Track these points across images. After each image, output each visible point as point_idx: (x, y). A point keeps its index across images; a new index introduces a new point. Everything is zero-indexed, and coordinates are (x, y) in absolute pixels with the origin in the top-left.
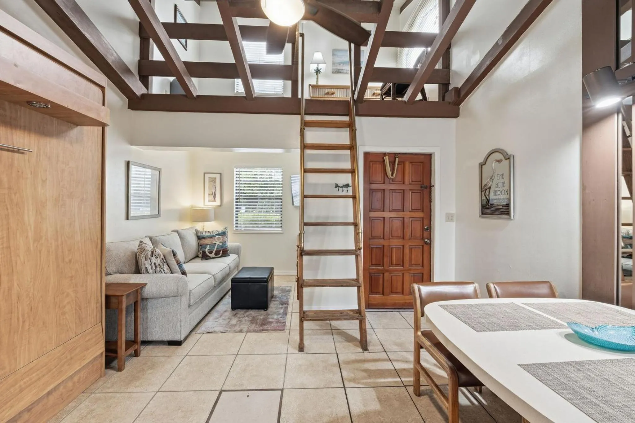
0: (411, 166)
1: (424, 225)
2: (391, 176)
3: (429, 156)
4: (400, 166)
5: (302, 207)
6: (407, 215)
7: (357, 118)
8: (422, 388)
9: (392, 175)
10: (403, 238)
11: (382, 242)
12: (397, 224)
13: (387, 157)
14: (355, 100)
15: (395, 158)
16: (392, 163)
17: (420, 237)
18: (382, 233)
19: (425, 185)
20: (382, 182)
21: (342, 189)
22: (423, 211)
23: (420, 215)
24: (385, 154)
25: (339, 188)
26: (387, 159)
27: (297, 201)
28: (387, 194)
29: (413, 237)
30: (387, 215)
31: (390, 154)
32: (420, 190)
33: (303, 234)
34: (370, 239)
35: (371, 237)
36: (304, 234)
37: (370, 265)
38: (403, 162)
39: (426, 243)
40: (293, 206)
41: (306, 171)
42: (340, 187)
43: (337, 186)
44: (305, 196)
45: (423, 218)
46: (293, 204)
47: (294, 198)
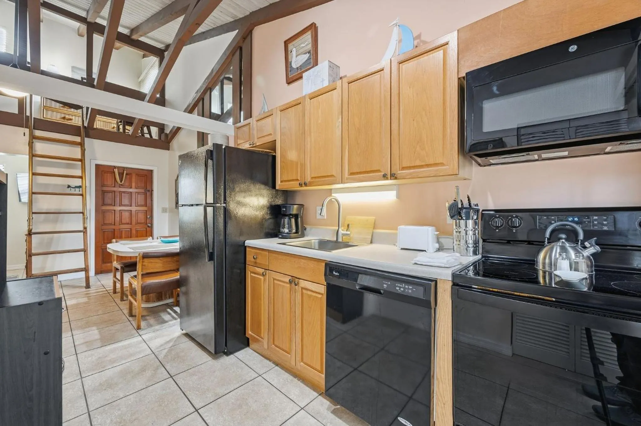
0: (137, 176)
1: (147, 215)
2: (119, 182)
3: (151, 172)
4: (128, 176)
5: (31, 202)
6: (134, 208)
7: (86, 139)
8: (117, 290)
9: (121, 182)
10: (131, 224)
11: (113, 227)
12: (126, 215)
13: (116, 169)
14: (85, 127)
15: (124, 170)
16: (121, 175)
17: (144, 223)
18: (113, 221)
19: (148, 189)
20: (113, 185)
21: (74, 189)
22: (146, 206)
23: (144, 208)
24: (115, 167)
25: (71, 188)
26: (116, 171)
27: (25, 198)
28: (118, 194)
29: (138, 223)
30: (118, 208)
31: (119, 168)
32: (144, 193)
33: (31, 220)
34: (102, 225)
35: (103, 224)
36: (33, 220)
37: (103, 243)
38: (131, 174)
39: (148, 226)
40: (20, 203)
41: (34, 174)
42: (73, 188)
43: (69, 187)
44: (33, 193)
45: (146, 211)
46: (20, 200)
47: (21, 195)
